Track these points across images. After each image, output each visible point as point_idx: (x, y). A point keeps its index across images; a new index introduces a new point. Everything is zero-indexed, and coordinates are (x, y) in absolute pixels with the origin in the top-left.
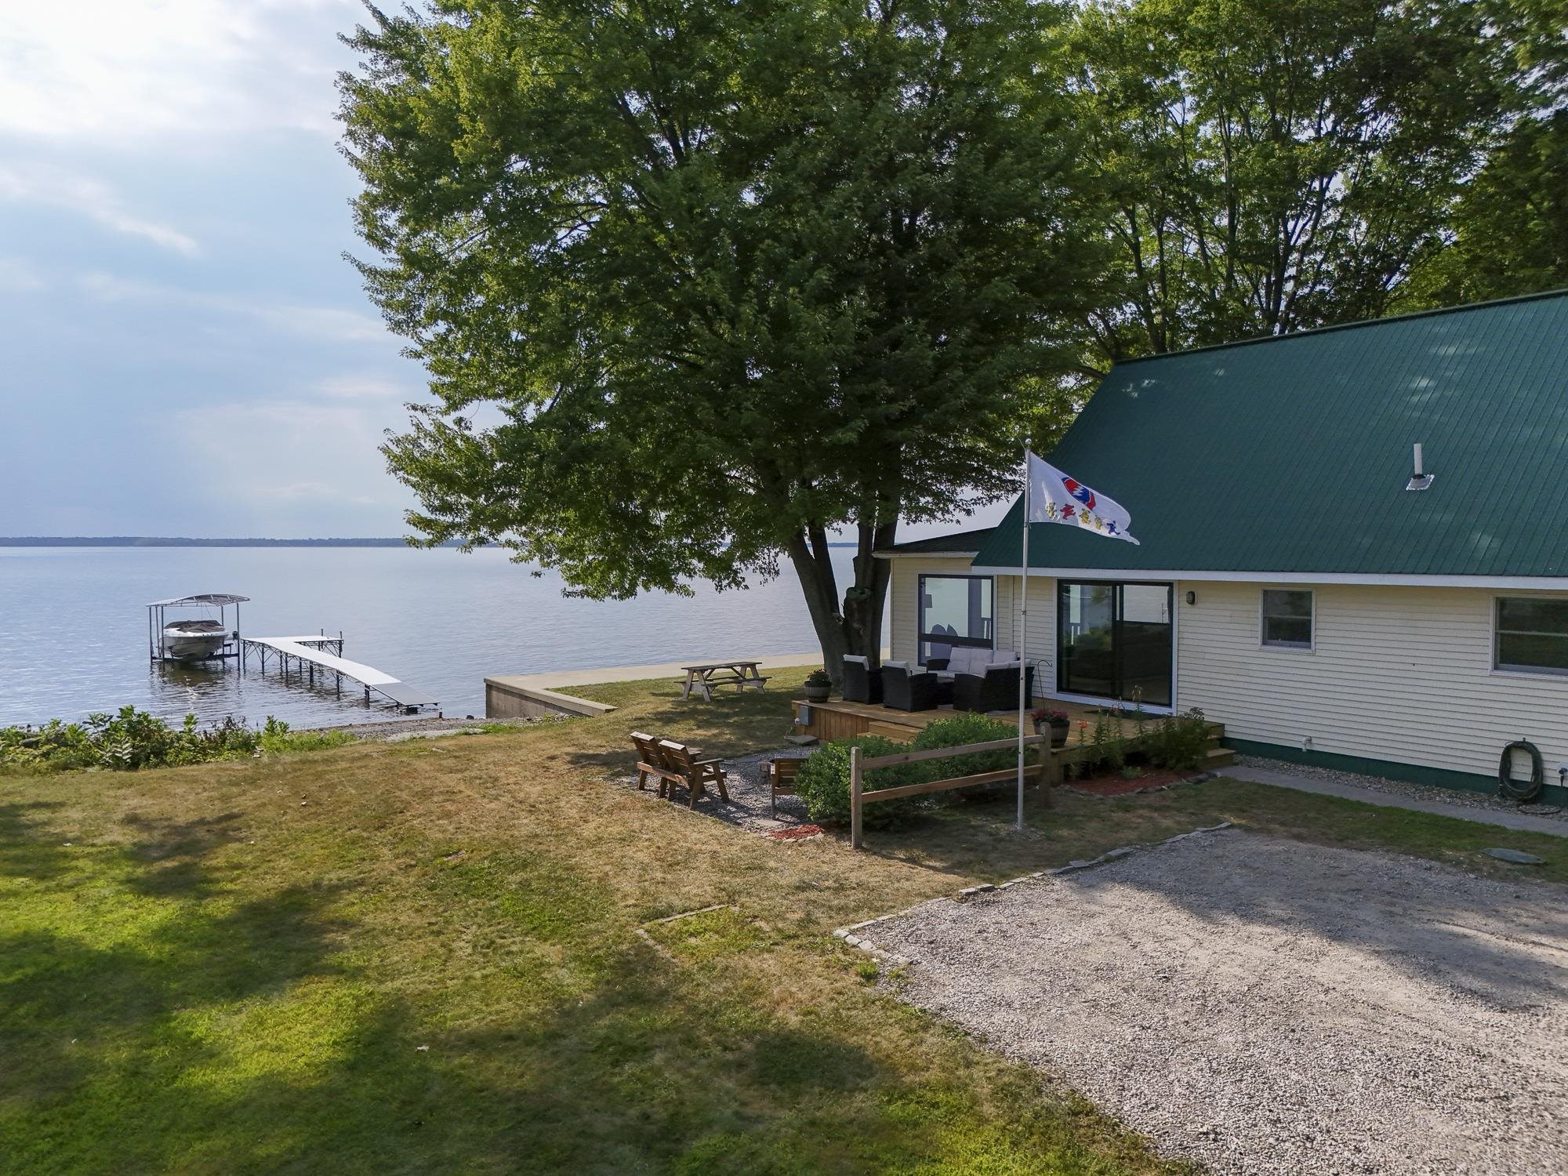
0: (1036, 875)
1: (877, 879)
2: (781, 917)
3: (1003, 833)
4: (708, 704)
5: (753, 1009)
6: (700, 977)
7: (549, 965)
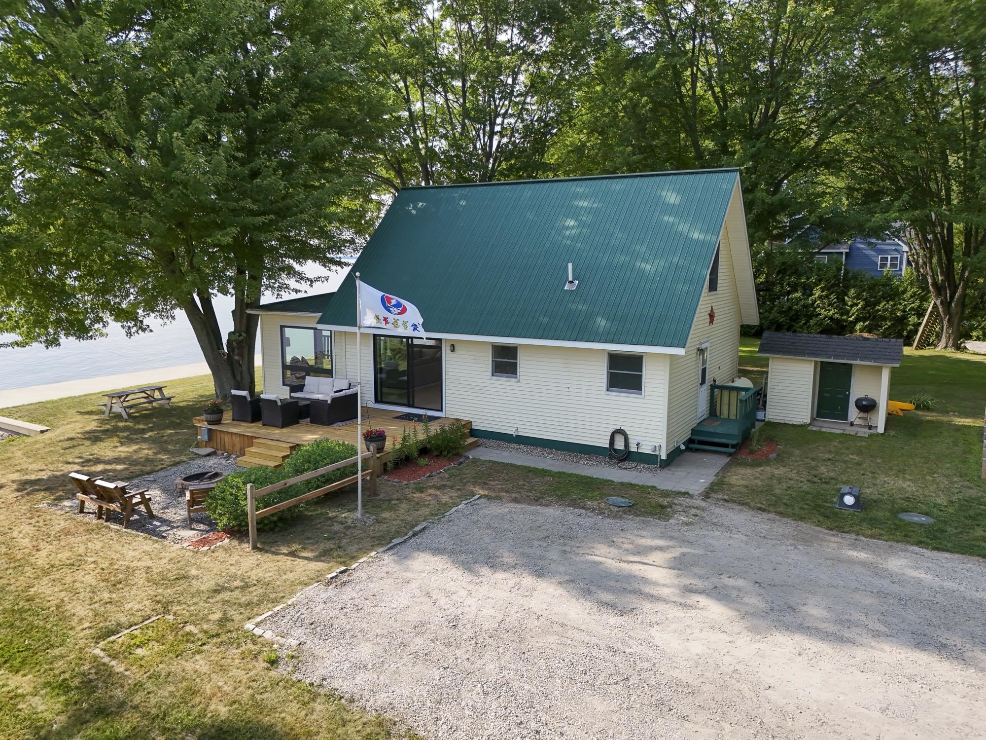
0: (373, 554)
1: (270, 574)
2: (205, 619)
3: (349, 522)
4: (126, 421)
5: (193, 706)
6: (149, 686)
7: (23, 696)
